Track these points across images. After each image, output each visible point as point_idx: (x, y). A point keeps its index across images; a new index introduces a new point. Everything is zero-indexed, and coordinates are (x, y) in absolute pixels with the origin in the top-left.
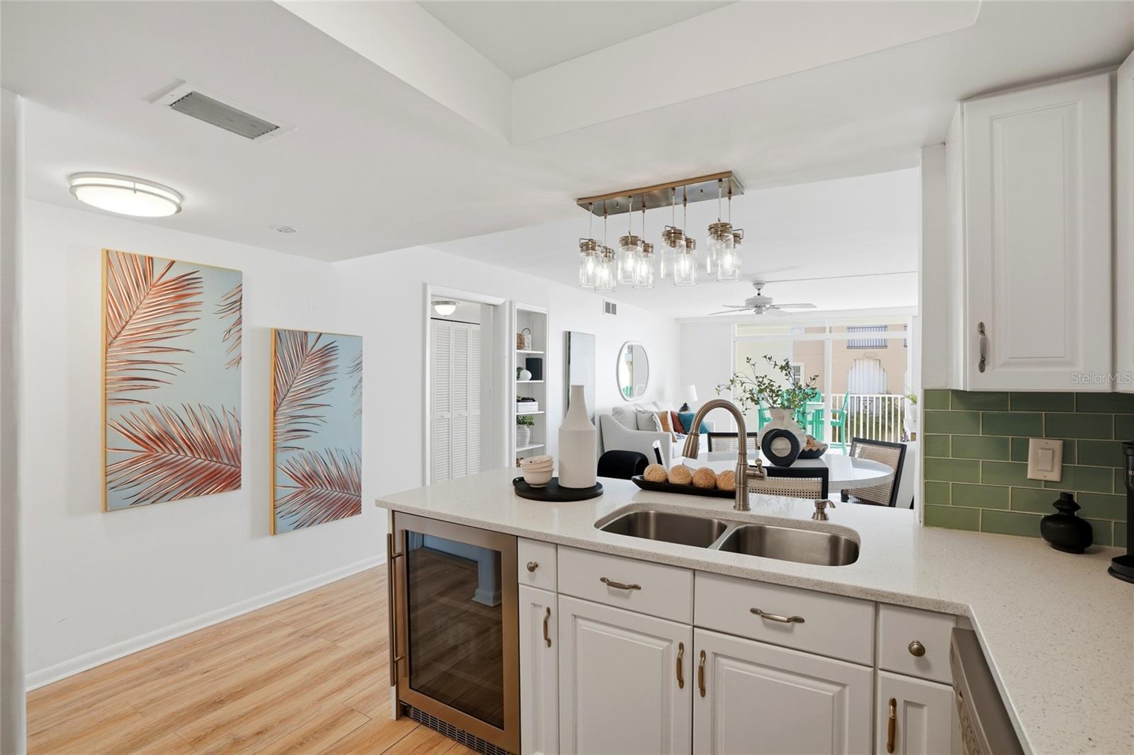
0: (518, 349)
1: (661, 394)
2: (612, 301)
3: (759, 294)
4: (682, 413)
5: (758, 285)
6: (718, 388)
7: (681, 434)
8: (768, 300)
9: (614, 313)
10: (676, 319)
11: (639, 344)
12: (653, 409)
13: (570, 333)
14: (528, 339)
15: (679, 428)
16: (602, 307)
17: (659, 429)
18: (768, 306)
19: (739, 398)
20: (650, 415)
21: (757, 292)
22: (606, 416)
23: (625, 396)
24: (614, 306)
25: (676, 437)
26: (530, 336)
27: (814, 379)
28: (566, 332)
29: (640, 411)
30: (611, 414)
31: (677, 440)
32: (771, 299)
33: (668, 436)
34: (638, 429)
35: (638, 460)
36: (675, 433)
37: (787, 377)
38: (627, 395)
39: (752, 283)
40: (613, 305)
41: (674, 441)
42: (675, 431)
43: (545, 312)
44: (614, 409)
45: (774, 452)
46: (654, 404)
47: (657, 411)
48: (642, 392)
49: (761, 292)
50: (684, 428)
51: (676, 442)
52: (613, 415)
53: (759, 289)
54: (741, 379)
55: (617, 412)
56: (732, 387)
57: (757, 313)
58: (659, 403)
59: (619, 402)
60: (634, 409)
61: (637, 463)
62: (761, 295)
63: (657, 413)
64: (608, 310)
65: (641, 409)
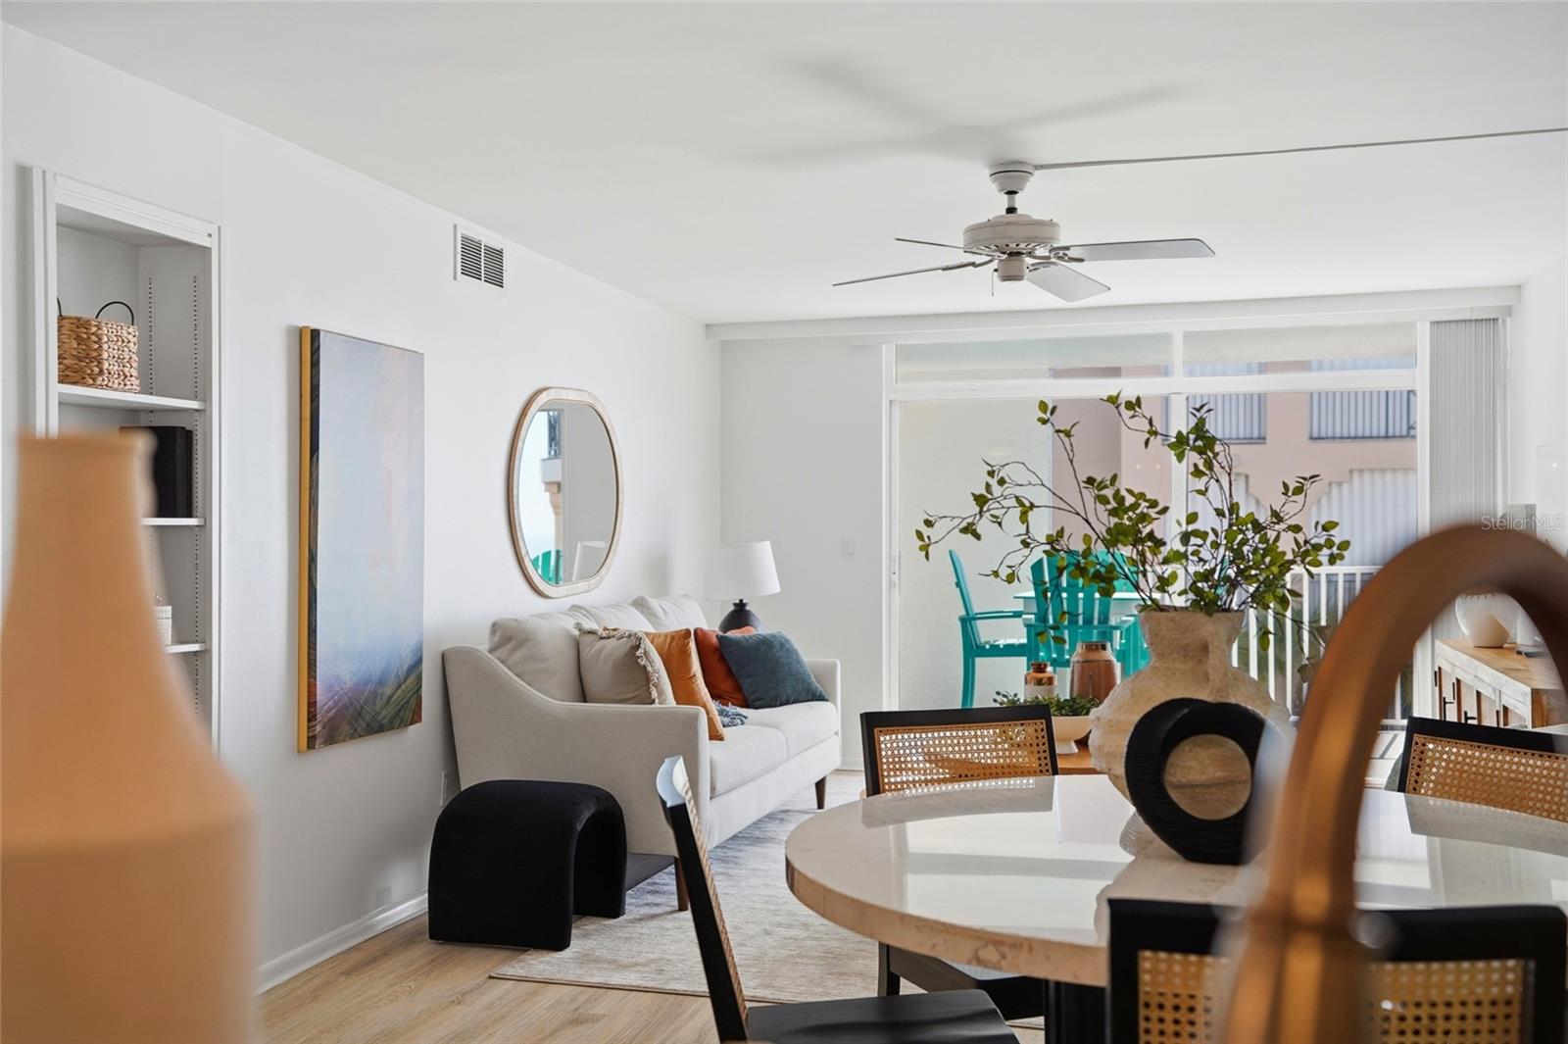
0: (63, 379)
1: (658, 571)
2: (488, 238)
3: (1011, 210)
4: (733, 634)
5: (1010, 175)
6: (926, 531)
7: (732, 709)
8: (1041, 230)
9: (496, 279)
10: (707, 325)
11: (586, 399)
12: (639, 624)
13: (315, 334)
14: (120, 342)
15: (726, 686)
16: (449, 257)
17: (661, 693)
18: (1041, 251)
19: (1004, 572)
20: (625, 645)
21: (1004, 201)
22: (466, 655)
23: (537, 580)
24: (496, 255)
25: (718, 720)
26: (131, 333)
27: (1299, 491)
28: (301, 331)
29: (592, 632)
30: (483, 644)
31: (725, 732)
32: (1051, 224)
33: (695, 718)
34: (585, 700)
35: (586, 815)
36: (714, 706)
37: (1200, 484)
38: (545, 577)
39: (987, 172)
40: (490, 250)
41: (715, 736)
42: (713, 697)
43: (205, 242)
44: (495, 627)
45: (1174, 795)
46: (640, 604)
47: (651, 630)
48: (597, 565)
49: (1019, 201)
50: (739, 688)
51: (721, 738)
52: (490, 651)
53: (1011, 193)
54: (1018, 491)
55: (508, 637)
56: (984, 526)
57: (1006, 278)
58: (654, 603)
59: (516, 603)
60: (569, 624)
61: (579, 827)
62: (1019, 211)
63: (653, 638)
64: (470, 269)
65: (594, 626)
